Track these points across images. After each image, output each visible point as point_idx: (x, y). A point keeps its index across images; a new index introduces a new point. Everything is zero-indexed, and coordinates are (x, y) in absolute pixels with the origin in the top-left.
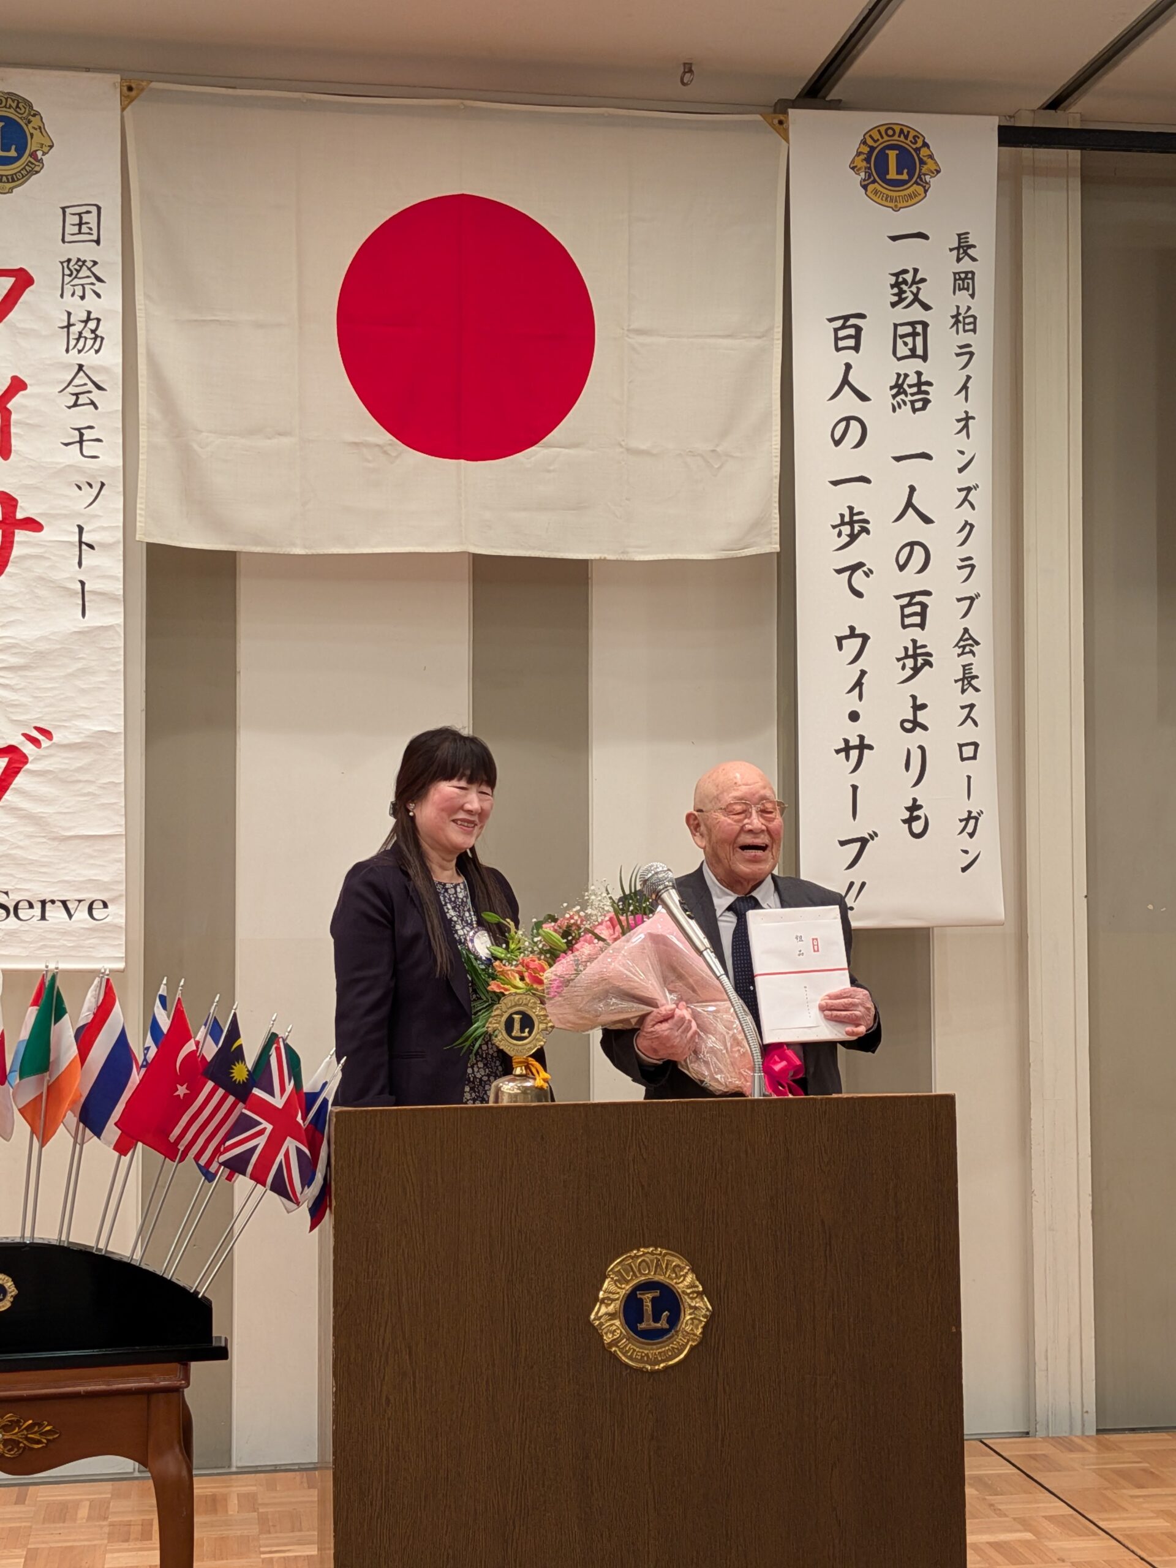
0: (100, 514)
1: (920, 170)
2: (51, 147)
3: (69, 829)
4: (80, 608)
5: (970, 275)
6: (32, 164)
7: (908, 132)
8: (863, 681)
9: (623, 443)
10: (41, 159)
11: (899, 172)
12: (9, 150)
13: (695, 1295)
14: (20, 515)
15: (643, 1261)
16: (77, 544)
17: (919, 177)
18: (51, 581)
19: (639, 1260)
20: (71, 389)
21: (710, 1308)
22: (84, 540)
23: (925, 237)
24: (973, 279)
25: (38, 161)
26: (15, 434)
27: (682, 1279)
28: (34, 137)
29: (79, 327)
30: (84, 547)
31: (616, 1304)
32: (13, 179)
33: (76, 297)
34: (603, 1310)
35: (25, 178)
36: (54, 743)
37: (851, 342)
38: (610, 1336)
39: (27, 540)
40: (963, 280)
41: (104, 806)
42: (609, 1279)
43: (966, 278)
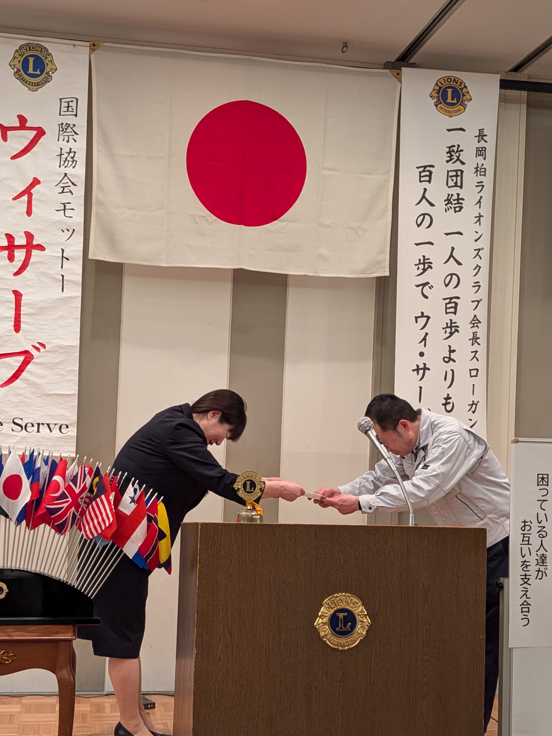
0: (72, 244)
1: (463, 98)
2: (56, 70)
3: (51, 391)
4: (61, 287)
5: (484, 149)
6: (47, 78)
7: (458, 80)
8: (427, 338)
9: (317, 221)
10: (51, 75)
11: (453, 99)
12: (36, 71)
13: (363, 616)
14: (35, 243)
15: (339, 599)
16: (61, 258)
17: (462, 102)
18: (49, 275)
19: (338, 599)
20: (61, 185)
21: (370, 621)
22: (64, 256)
23: (464, 130)
24: (485, 151)
25: (50, 76)
26: (34, 204)
27: (357, 608)
28: (48, 65)
29: (66, 155)
30: (64, 259)
31: (326, 618)
32: (38, 84)
33: (65, 141)
34: (321, 621)
35: (43, 84)
36: (46, 350)
37: (427, 178)
38: (323, 633)
39: (38, 254)
40: (481, 151)
41: (68, 381)
42: (324, 607)
43: (482, 150)
